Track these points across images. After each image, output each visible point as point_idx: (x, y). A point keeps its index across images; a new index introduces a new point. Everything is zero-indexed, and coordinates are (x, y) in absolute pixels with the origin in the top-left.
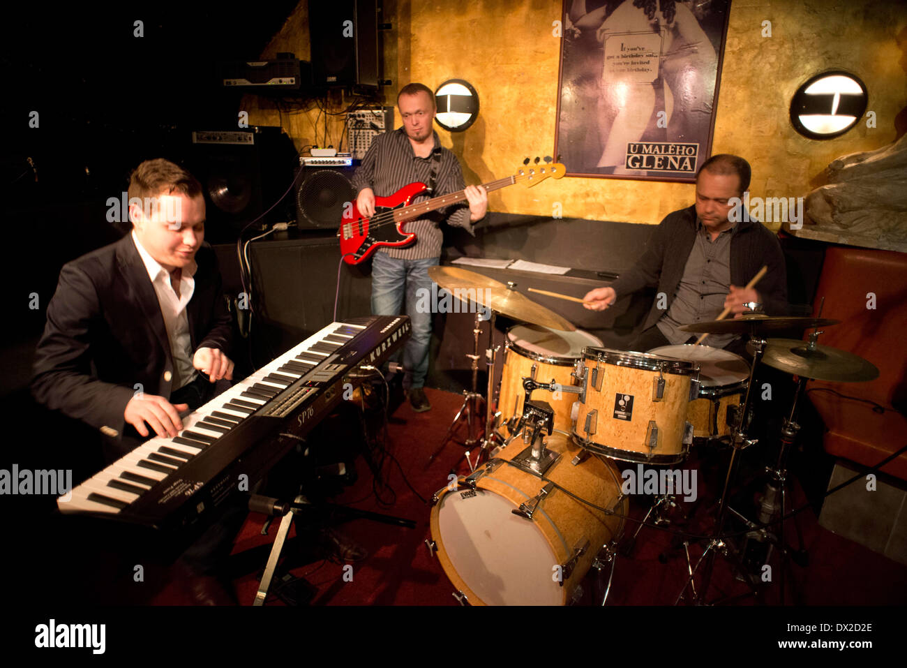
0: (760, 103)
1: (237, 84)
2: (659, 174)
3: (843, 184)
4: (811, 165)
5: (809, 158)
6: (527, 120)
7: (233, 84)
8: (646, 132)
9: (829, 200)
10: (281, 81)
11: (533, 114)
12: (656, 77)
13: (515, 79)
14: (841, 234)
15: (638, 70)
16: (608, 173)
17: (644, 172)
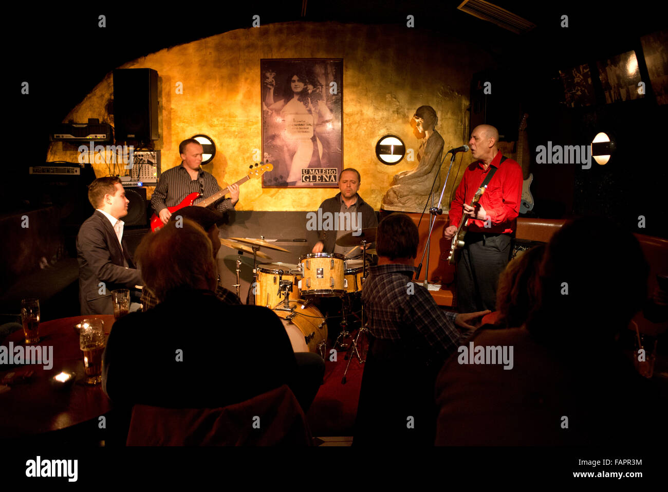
0: (362, 148)
1: (64, 138)
2: (319, 184)
3: (399, 185)
4: (389, 176)
5: (387, 173)
6: (245, 158)
7: (61, 137)
8: (310, 163)
9: (395, 192)
10: (96, 136)
11: (248, 154)
12: (313, 135)
13: (237, 135)
14: (402, 207)
15: (303, 132)
16: (293, 185)
17: (312, 184)
